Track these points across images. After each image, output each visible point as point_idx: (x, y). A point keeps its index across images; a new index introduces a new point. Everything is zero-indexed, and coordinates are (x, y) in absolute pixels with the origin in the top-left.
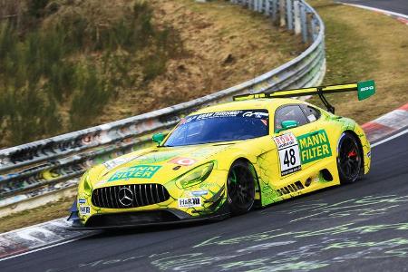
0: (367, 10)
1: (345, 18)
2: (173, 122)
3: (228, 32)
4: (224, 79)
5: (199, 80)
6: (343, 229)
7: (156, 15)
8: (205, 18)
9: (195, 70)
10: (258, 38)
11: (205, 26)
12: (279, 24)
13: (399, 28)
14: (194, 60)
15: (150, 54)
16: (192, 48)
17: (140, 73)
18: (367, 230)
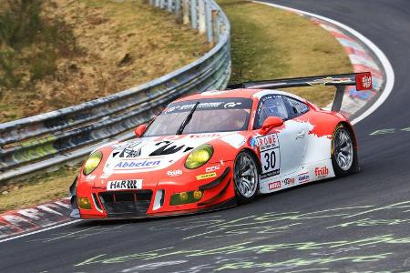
0: (278, 9)
1: (254, 17)
2: (60, 127)
3: (126, 29)
4: (119, 81)
5: (92, 81)
6: (240, 248)
7: (47, 9)
8: (101, 13)
9: (88, 70)
10: (159, 37)
11: (100, 22)
12: (182, 22)
13: (312, 30)
14: (87, 59)
15: (38, 50)
16: (84, 45)
17: (27, 72)
18: (265, 250)
